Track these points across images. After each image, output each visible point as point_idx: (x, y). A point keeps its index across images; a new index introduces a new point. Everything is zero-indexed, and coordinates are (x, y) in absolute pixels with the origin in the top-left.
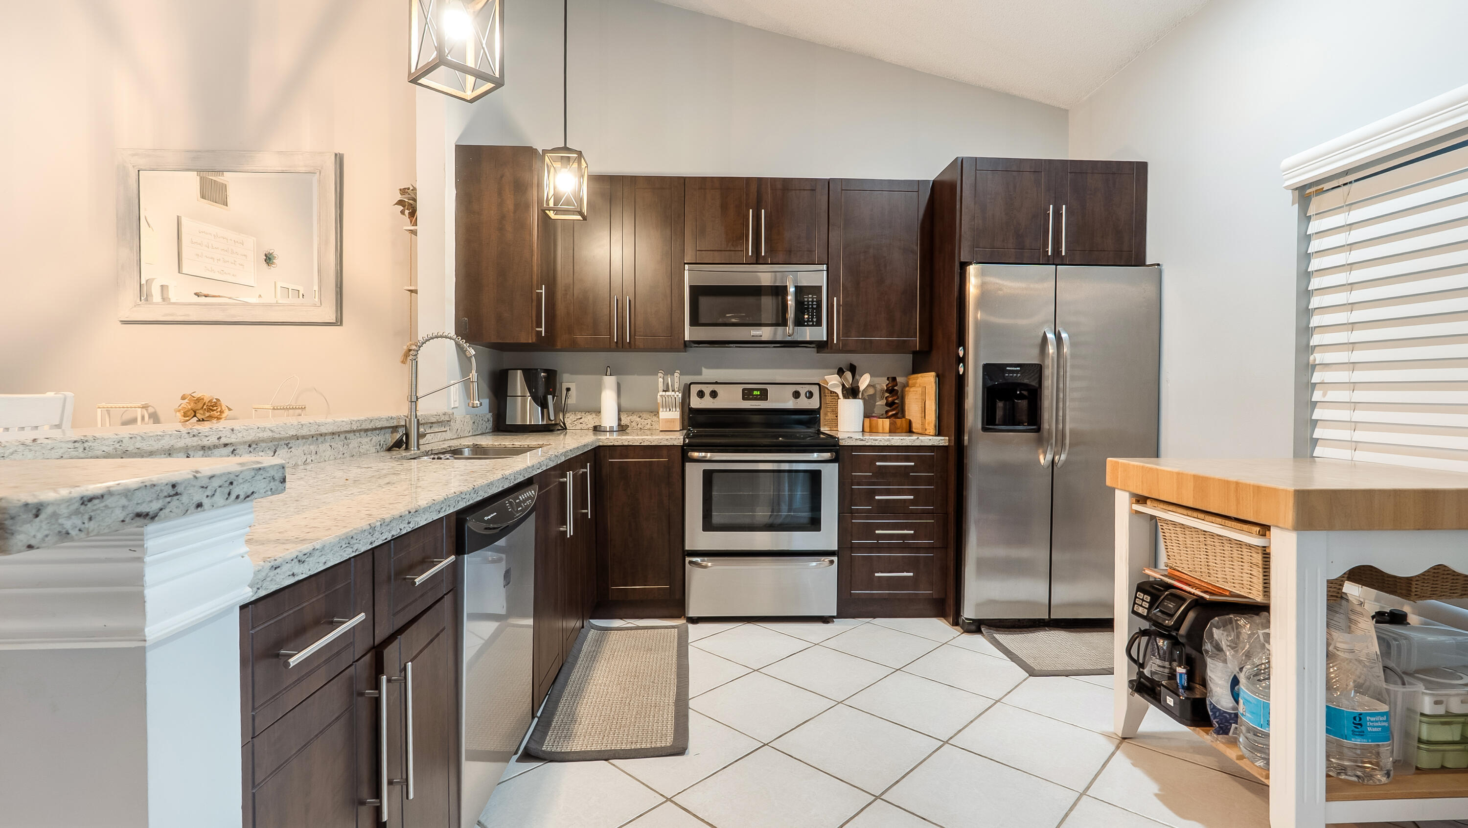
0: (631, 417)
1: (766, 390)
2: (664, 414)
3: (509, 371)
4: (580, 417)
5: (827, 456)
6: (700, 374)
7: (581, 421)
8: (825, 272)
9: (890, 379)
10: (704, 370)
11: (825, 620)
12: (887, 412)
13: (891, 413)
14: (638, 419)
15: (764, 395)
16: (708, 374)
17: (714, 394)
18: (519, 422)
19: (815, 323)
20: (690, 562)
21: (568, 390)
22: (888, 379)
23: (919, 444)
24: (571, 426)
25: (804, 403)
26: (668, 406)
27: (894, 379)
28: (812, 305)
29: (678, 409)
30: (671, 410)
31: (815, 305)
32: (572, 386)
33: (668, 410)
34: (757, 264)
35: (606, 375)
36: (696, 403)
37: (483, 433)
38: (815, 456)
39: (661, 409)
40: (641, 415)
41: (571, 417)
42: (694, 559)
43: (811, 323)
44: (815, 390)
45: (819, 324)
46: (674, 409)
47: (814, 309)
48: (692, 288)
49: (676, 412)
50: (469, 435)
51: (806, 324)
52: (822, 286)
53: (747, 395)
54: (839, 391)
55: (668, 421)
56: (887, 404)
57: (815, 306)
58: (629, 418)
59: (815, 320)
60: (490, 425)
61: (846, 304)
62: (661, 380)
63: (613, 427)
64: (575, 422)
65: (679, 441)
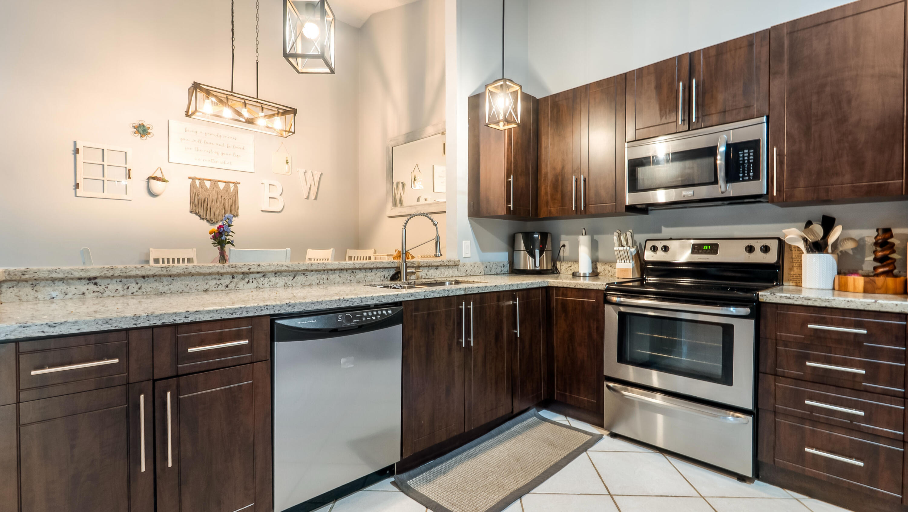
0: (604, 266)
1: (717, 245)
2: (620, 265)
3: (516, 234)
4: (570, 265)
5: (745, 311)
6: (660, 231)
7: (571, 268)
8: (765, 124)
9: (880, 232)
10: (664, 229)
11: (742, 478)
12: (875, 268)
13: (881, 270)
14: (610, 268)
15: (714, 249)
16: (666, 231)
17: (666, 249)
18: (522, 267)
19: (751, 178)
20: (608, 387)
21: (564, 246)
22: (877, 230)
23: (877, 309)
24: (565, 271)
25: (758, 257)
26: (624, 259)
27: (887, 231)
28: (749, 160)
29: (631, 261)
30: (626, 261)
31: (751, 159)
32: (567, 243)
33: (623, 261)
34: (689, 130)
35: (583, 235)
36: (649, 256)
37: (498, 274)
38: (733, 310)
39: (618, 261)
40: (612, 265)
41: (565, 265)
42: (611, 384)
43: (747, 178)
44: (774, 245)
45: (757, 177)
46: (628, 261)
47: (751, 163)
48: (630, 161)
49: (630, 264)
50: (481, 274)
51: (741, 179)
52: (759, 140)
53: (696, 249)
54: (801, 245)
55: (623, 271)
56: (875, 259)
57: (751, 161)
58: (603, 267)
59: (751, 174)
60: (507, 269)
61: (791, 153)
62: (615, 238)
63: (586, 273)
64: (567, 269)
65: (602, 287)
